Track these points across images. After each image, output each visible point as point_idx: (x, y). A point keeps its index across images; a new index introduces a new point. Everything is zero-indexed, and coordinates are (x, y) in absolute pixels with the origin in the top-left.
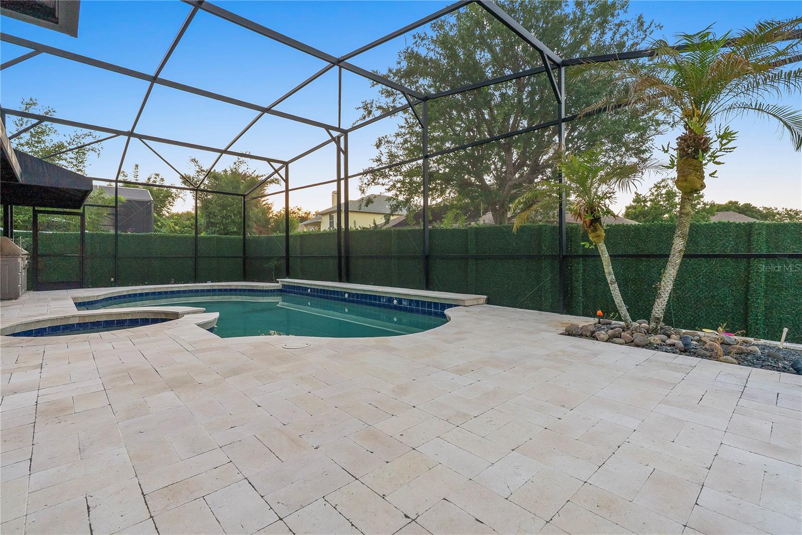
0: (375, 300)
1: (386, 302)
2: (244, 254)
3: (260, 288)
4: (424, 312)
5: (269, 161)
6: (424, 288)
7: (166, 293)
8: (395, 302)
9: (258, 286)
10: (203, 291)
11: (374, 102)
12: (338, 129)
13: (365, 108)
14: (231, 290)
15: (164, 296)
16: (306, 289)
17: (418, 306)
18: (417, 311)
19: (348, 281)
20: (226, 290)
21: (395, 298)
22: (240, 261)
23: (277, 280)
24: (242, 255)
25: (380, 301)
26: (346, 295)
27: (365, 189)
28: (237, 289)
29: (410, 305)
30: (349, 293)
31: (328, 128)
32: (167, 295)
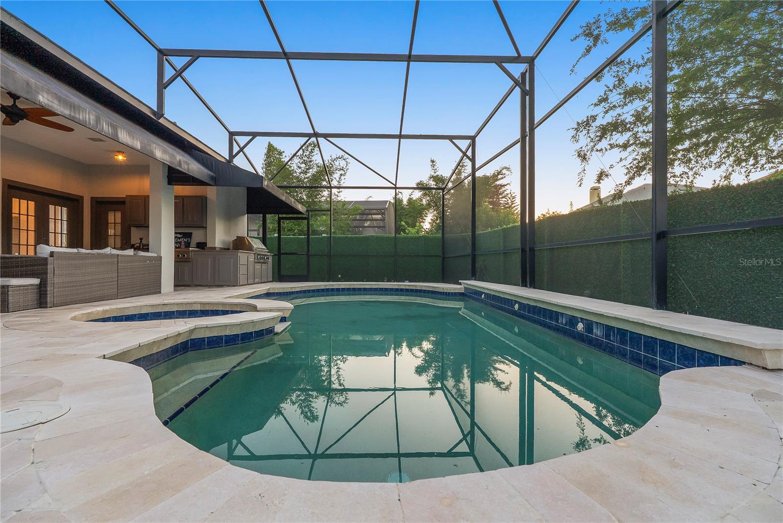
0: (551, 318)
1: (566, 324)
2: (443, 253)
3: (440, 290)
4: (636, 360)
5: (451, 138)
6: (654, 303)
7: (360, 289)
8: (580, 326)
9: (438, 287)
10: (391, 290)
11: (602, 18)
12: (518, 59)
13: (588, 34)
14: (417, 291)
15: (358, 292)
16: (481, 293)
17: (623, 342)
18: (623, 355)
19: (533, 285)
20: (412, 290)
21: (581, 318)
22: (439, 260)
23: (460, 281)
24: (441, 255)
25: (558, 322)
26: (517, 307)
27: (588, 154)
28: (422, 290)
29: (608, 336)
30: (520, 304)
31: (499, 61)
32: (360, 292)
